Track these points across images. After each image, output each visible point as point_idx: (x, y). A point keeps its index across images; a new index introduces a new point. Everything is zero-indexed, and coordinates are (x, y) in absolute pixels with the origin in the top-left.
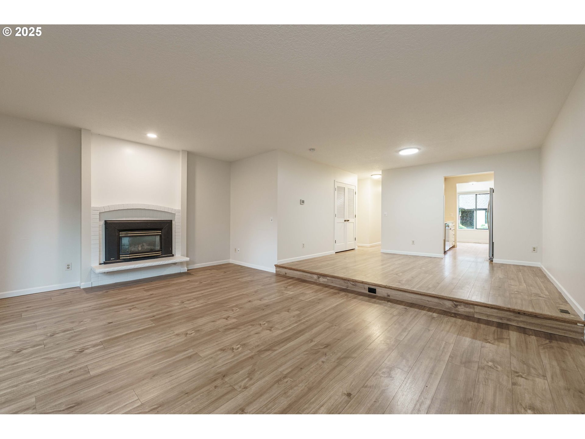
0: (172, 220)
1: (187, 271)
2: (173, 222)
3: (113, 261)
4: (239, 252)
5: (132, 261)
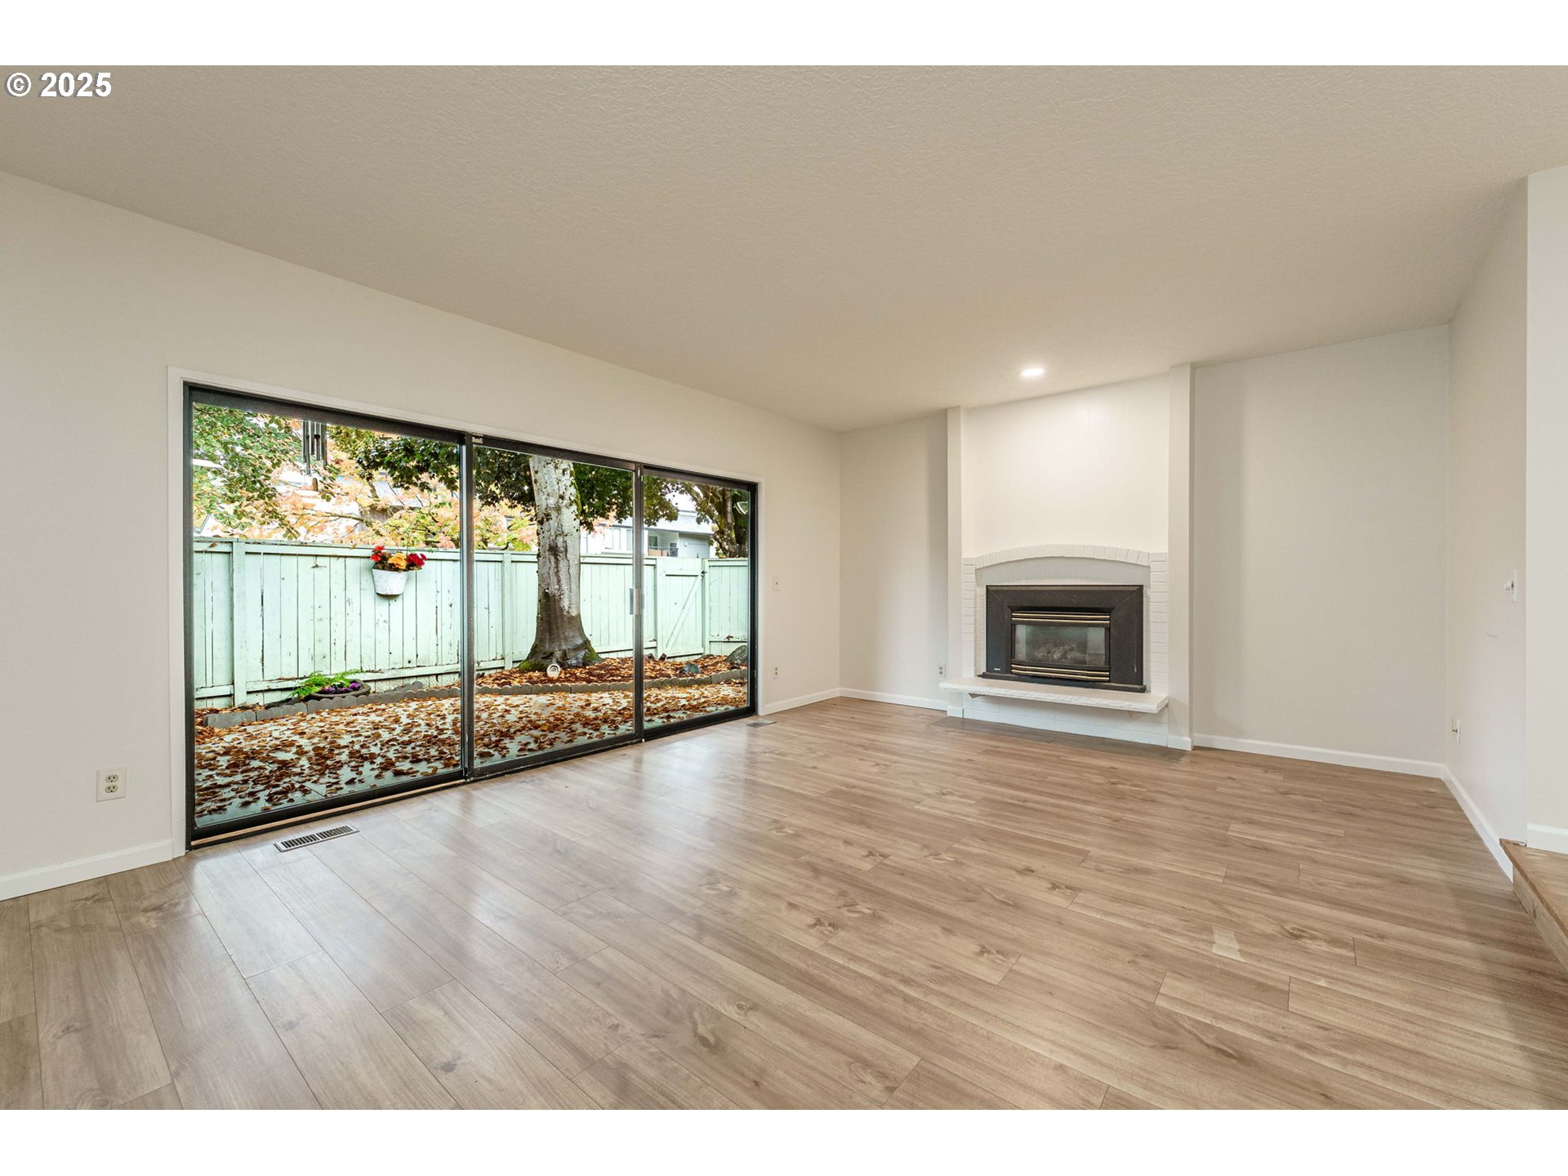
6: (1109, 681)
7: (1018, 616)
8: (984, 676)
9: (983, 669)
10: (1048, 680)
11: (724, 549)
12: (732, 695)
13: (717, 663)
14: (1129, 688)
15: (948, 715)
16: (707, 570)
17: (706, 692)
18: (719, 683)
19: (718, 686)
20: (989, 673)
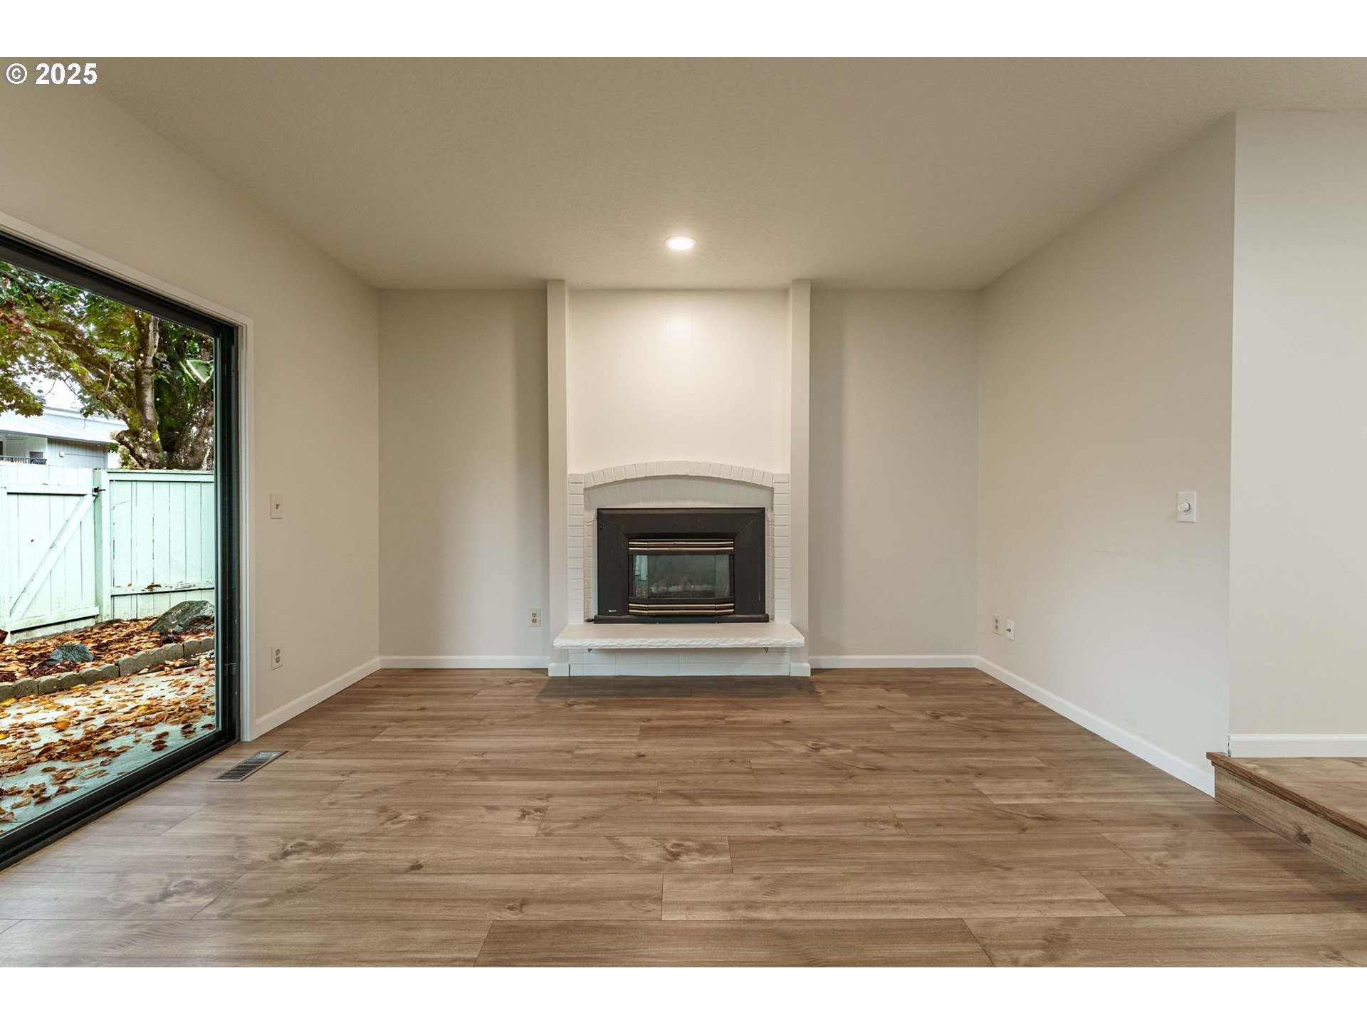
0: (764, 509)
1: (809, 675)
2: (768, 514)
3: (613, 617)
4: (1010, 635)
5: (655, 623)
6: (734, 613)
7: (635, 545)
8: (596, 620)
9: (594, 612)
10: (672, 619)
11: (139, 458)
12: (171, 696)
13: (131, 635)
14: (754, 618)
15: (550, 674)
16: (104, 484)
17: (106, 698)
18: (136, 672)
19: (136, 680)
20: (601, 617)
